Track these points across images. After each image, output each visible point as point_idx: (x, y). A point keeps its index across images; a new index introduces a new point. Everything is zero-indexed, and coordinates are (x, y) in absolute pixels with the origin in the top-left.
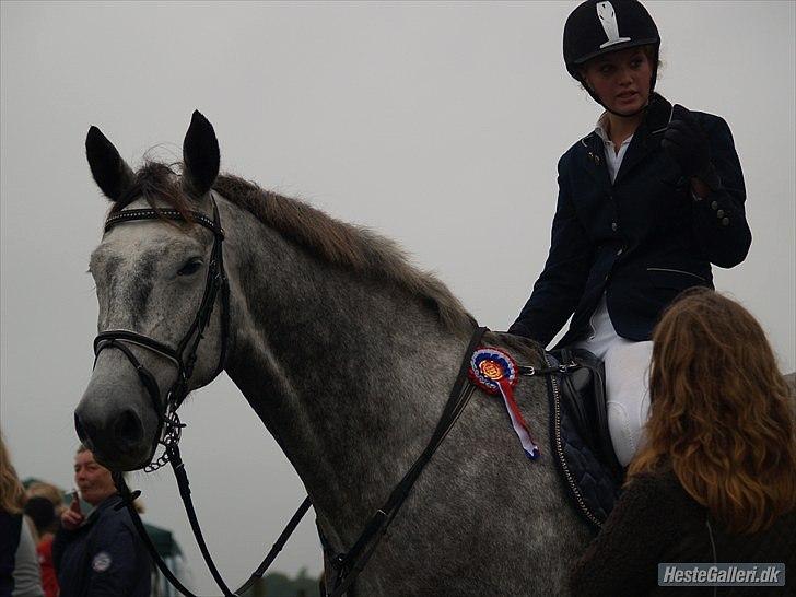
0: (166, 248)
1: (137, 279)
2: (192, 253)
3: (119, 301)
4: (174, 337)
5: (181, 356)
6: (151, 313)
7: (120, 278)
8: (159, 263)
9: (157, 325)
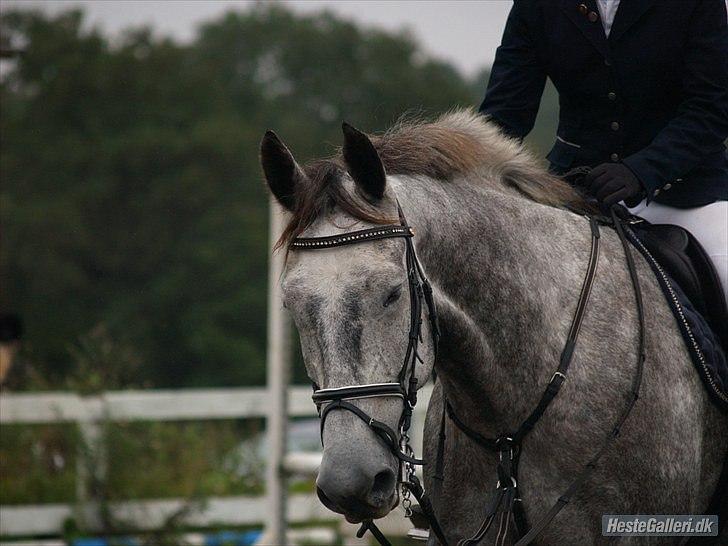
0: (367, 282)
1: (346, 324)
2: (395, 282)
3: (332, 351)
4: (392, 372)
5: (404, 389)
6: (367, 356)
7: (326, 322)
8: (364, 301)
9: (376, 367)
